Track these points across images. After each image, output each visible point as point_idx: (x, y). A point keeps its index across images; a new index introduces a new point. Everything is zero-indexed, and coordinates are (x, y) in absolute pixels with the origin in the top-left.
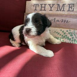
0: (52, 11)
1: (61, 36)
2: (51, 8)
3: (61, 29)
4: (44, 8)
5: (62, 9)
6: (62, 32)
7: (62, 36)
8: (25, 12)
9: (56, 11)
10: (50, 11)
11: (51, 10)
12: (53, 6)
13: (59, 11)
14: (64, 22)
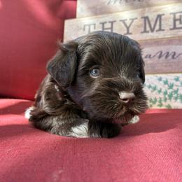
0: (131, 34)
1: (161, 95)
2: (128, 28)
3: (159, 76)
6: (162, 82)
9: (142, 33)
11: (128, 33)
13: (148, 32)
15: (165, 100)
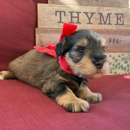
0: (92, 24)
1: (112, 66)
2: (90, 19)
4: (77, 19)
5: (108, 22)
7: (114, 65)
8: (37, 27)
9: (99, 24)
10: (89, 25)
11: (90, 23)
12: (93, 17)
13: (102, 24)
14: (114, 42)
15: (114, 68)
